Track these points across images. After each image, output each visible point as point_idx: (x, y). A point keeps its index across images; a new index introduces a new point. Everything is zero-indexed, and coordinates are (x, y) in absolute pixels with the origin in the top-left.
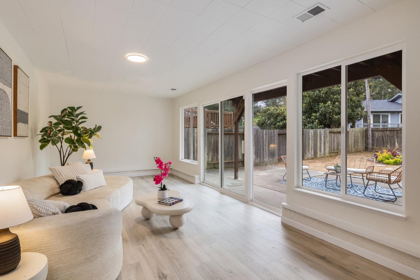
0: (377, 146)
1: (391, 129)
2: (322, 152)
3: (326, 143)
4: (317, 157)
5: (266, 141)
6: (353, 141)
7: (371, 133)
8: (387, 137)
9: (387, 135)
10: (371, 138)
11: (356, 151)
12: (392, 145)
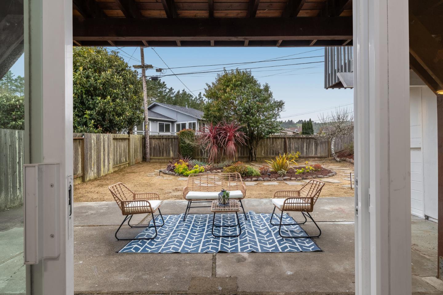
0: (154, 156)
1: (167, 137)
2: (106, 167)
3: (110, 155)
4: (100, 175)
5: (19, 153)
6: (134, 151)
7: (148, 141)
8: (163, 145)
9: (163, 143)
10: (149, 147)
11: (136, 163)
12: (168, 154)
